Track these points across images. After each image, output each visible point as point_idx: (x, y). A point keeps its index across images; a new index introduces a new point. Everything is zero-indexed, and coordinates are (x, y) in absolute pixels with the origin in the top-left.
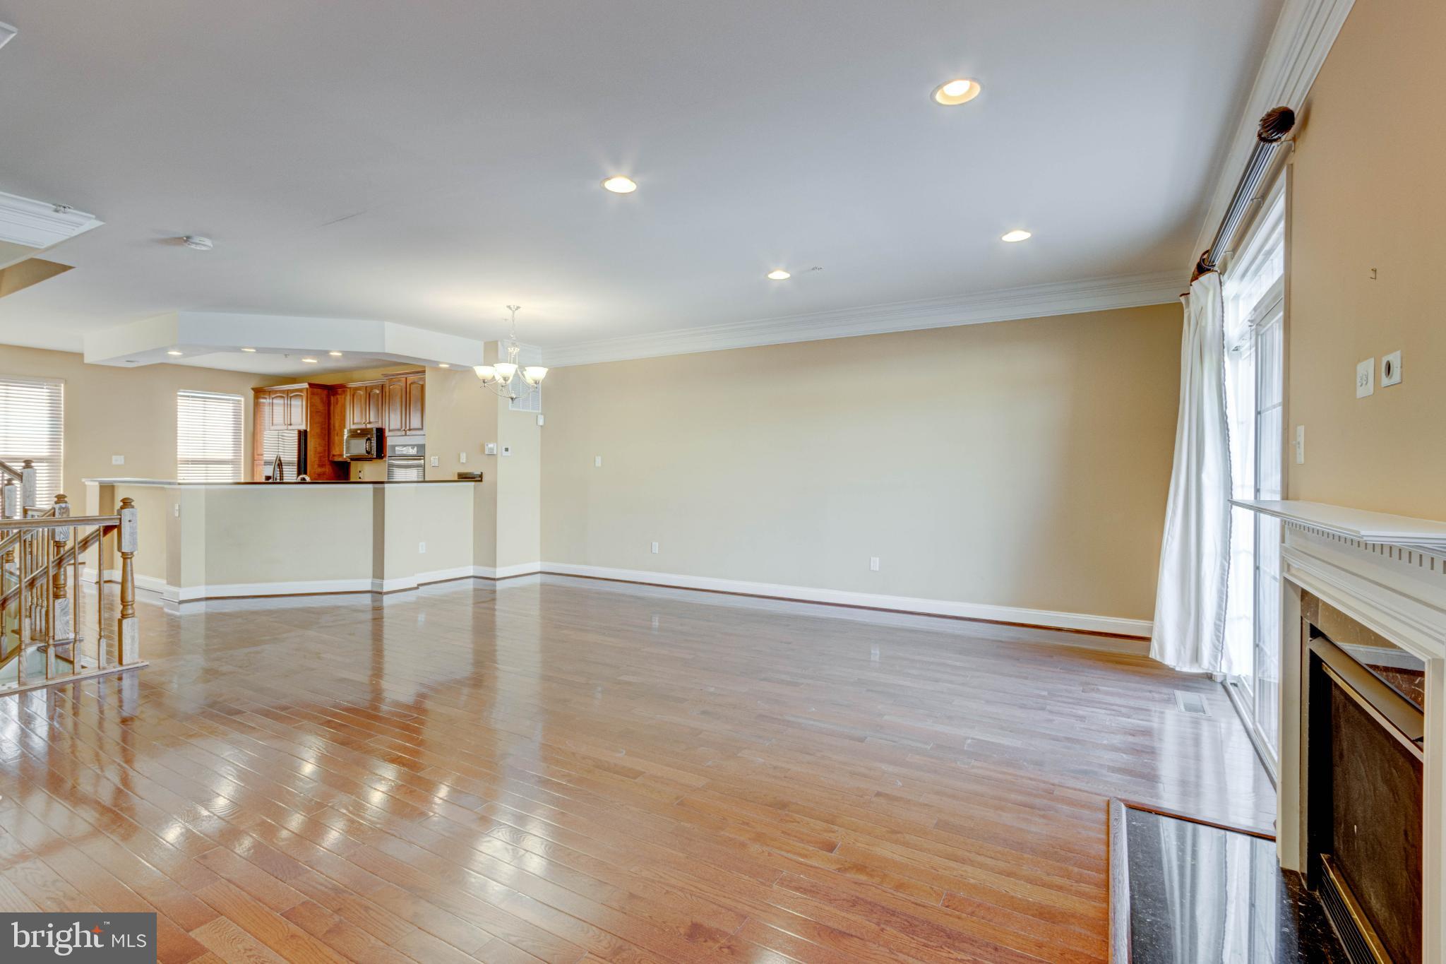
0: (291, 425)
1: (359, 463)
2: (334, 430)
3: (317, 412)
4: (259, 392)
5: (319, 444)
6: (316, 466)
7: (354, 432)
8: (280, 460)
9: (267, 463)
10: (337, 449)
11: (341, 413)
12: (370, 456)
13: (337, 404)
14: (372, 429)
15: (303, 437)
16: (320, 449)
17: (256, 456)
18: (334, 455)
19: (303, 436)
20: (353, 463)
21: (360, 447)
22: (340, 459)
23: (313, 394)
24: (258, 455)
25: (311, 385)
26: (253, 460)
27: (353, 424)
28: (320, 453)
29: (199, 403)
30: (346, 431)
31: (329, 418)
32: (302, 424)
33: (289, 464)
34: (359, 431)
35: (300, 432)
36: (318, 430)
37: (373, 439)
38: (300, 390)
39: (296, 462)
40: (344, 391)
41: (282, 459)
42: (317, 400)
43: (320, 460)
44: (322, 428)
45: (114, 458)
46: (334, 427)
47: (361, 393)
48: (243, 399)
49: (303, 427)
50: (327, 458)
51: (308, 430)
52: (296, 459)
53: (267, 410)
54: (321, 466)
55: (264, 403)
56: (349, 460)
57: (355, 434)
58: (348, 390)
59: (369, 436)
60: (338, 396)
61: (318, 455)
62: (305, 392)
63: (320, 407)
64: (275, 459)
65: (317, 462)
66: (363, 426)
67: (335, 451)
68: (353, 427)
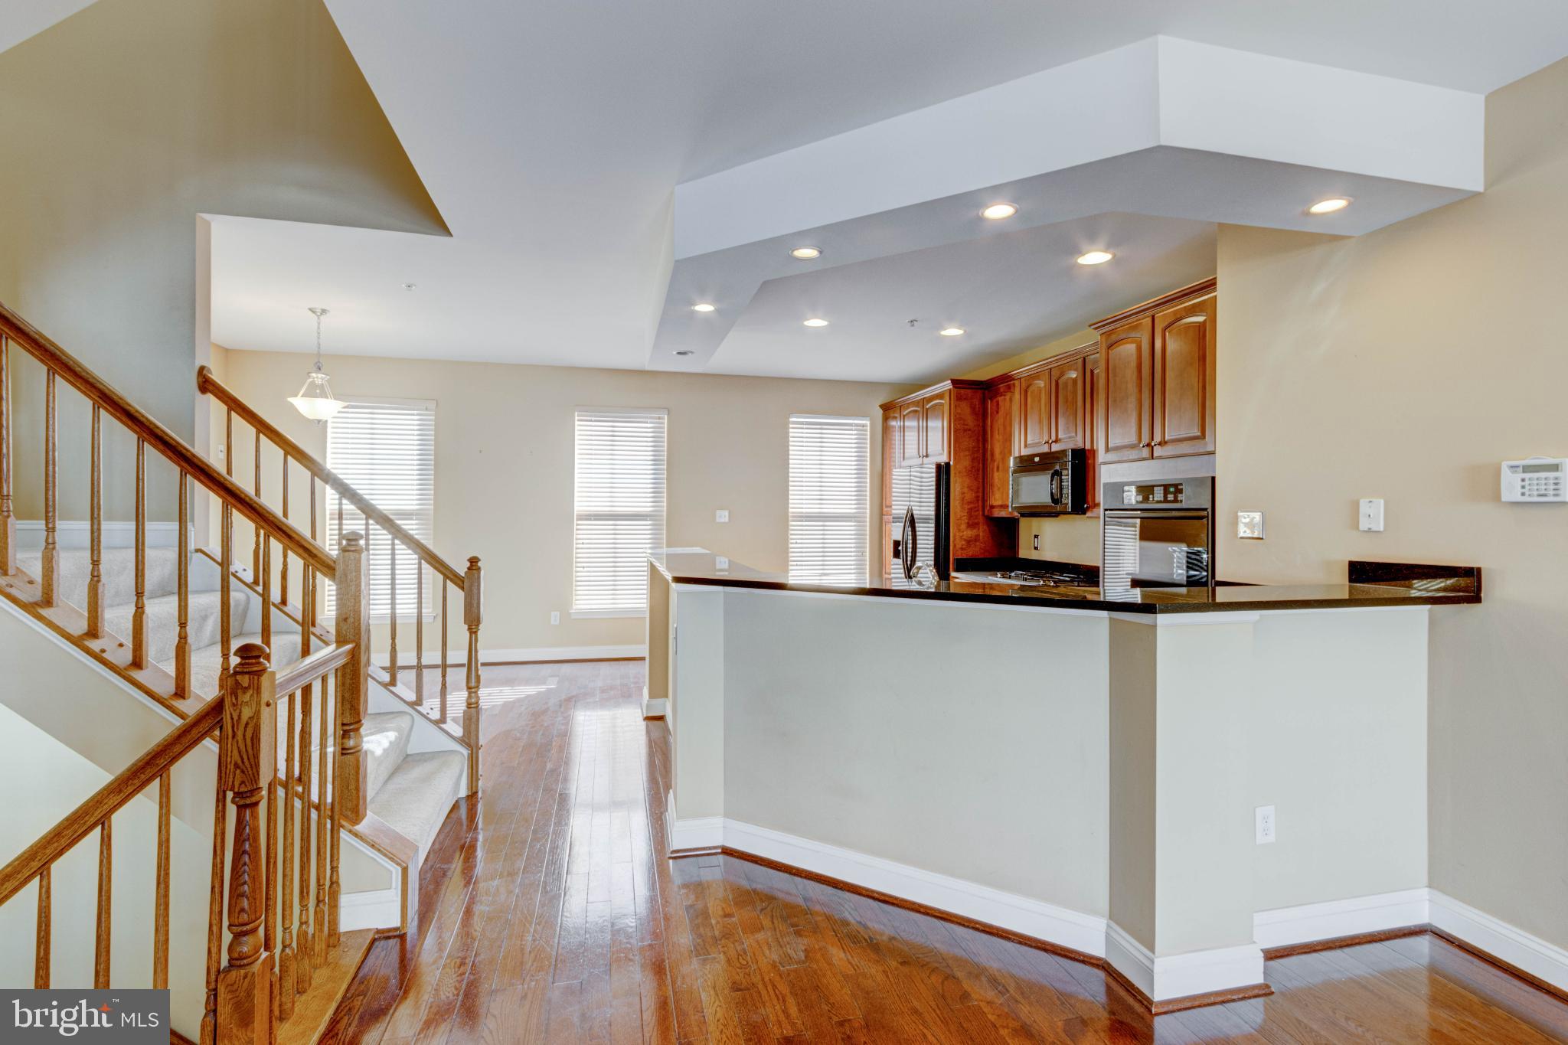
0: (927, 456)
1: (1035, 521)
2: (993, 460)
3: (965, 430)
4: (888, 409)
5: (968, 487)
6: (963, 527)
7: (1026, 461)
8: (912, 516)
9: (896, 519)
10: (997, 495)
11: (1005, 428)
12: (1059, 508)
13: (997, 412)
14: (1064, 452)
15: (944, 477)
16: (969, 496)
17: (885, 509)
18: (992, 507)
19: (943, 472)
20: (1024, 523)
21: (1037, 489)
22: (1003, 514)
23: (959, 398)
24: (887, 507)
25: (955, 382)
26: (882, 514)
27: (1026, 446)
28: (969, 503)
29: (815, 432)
30: (1012, 458)
31: (985, 441)
32: (942, 454)
33: (926, 520)
34: (1037, 459)
35: (939, 467)
36: (966, 462)
37: (1064, 472)
38: (940, 396)
39: (933, 517)
40: (1009, 388)
41: (914, 512)
42: (965, 409)
43: (970, 516)
44: (973, 460)
45: (718, 513)
46: (992, 455)
47: (1041, 383)
48: (868, 423)
49: (943, 459)
50: (981, 513)
51: (952, 463)
52: (933, 513)
53: (897, 436)
54: (971, 525)
55: (894, 427)
56: (1016, 514)
57: (1028, 465)
58: (1017, 383)
59: (1057, 467)
60: (1000, 399)
61: (966, 507)
62: (947, 398)
63: (971, 421)
64: (906, 512)
65: (965, 519)
66: (1045, 449)
67: (996, 499)
68: (1025, 452)
